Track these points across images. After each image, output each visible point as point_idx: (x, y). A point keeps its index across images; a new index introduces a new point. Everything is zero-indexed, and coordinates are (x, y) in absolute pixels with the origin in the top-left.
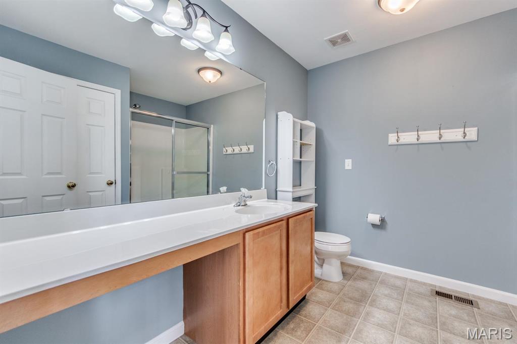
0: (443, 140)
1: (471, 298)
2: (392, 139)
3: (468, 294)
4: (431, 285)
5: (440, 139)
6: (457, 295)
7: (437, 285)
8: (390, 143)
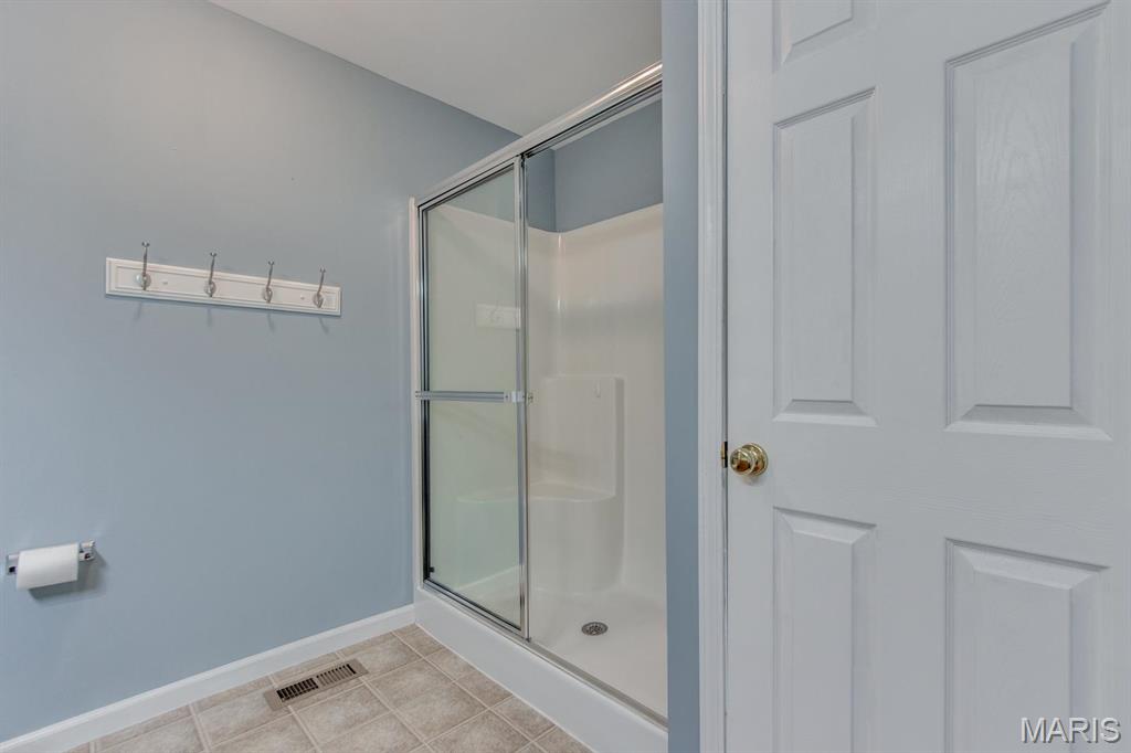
0: (274, 304)
1: (344, 660)
2: (122, 275)
3: (333, 654)
4: (258, 684)
5: (269, 301)
6: (318, 671)
7: (268, 674)
8: (111, 287)
